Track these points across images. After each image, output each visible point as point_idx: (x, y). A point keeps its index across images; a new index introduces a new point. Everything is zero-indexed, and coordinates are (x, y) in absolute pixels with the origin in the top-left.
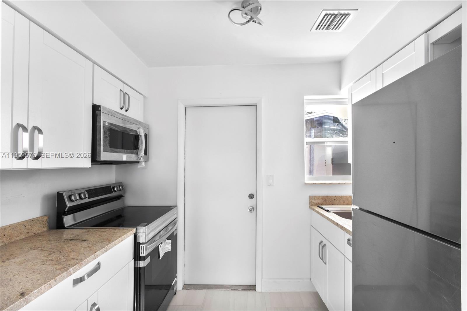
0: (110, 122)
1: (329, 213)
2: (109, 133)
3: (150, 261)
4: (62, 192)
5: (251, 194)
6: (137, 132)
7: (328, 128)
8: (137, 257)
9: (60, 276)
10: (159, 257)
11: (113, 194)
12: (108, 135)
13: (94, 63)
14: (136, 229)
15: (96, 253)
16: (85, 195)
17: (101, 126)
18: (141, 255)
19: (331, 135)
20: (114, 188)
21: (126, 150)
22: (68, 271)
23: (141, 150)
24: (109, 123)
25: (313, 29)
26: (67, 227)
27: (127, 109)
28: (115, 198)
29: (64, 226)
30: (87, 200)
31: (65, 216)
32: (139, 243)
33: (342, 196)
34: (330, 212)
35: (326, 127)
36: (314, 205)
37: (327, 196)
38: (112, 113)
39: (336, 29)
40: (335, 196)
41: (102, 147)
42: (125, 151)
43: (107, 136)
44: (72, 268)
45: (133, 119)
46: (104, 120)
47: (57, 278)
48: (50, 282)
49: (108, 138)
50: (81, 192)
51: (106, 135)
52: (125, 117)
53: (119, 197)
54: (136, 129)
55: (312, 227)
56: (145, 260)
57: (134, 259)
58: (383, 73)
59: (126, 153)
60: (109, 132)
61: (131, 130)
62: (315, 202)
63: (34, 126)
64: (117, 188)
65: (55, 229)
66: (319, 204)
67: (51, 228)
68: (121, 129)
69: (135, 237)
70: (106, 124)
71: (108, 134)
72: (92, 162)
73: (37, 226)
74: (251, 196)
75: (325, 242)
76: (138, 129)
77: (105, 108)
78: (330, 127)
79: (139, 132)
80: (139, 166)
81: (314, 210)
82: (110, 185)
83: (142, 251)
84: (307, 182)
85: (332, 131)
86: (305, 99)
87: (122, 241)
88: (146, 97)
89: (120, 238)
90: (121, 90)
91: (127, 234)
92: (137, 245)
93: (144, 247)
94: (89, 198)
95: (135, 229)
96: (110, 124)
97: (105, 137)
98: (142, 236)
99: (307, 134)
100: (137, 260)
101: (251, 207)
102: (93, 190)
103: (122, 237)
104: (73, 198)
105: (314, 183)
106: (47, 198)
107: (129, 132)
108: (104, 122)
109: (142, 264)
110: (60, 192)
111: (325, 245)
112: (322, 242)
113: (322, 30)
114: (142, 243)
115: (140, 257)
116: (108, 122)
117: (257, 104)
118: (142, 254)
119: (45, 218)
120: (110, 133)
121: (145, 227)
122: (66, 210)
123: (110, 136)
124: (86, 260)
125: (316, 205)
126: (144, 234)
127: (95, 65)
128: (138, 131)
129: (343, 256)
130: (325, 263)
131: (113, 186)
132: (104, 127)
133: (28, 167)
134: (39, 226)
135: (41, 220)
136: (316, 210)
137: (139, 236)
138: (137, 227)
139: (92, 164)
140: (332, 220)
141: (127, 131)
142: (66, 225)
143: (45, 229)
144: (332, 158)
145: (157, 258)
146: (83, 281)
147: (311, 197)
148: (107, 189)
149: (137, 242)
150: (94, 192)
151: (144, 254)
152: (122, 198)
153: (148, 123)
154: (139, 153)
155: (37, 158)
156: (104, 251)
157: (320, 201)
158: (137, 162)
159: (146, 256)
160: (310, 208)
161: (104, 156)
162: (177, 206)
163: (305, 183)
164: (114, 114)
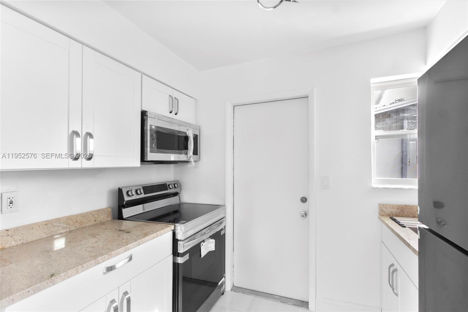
0: (157, 125)
1: (403, 228)
3: (188, 258)
4: (121, 188)
5: (303, 197)
6: (186, 134)
8: (175, 253)
9: (88, 263)
10: (201, 256)
11: (169, 191)
12: (155, 137)
13: (143, 73)
14: (175, 226)
15: (127, 245)
16: (140, 191)
17: (147, 129)
18: (179, 252)
19: (412, 125)
20: (169, 185)
21: (174, 151)
22: (97, 259)
23: (190, 150)
26: (125, 218)
27: (177, 112)
28: (172, 195)
29: (123, 217)
30: (143, 196)
31: (123, 209)
32: (177, 240)
34: (405, 227)
35: (405, 116)
36: (385, 216)
37: (405, 206)
41: (149, 148)
44: (100, 258)
45: (182, 121)
46: (151, 123)
47: (85, 265)
48: (77, 268)
49: (155, 140)
50: (137, 188)
51: (153, 138)
52: (173, 120)
53: (176, 194)
54: (185, 131)
55: (383, 243)
56: (182, 257)
57: (172, 255)
59: (175, 153)
61: (180, 132)
62: (388, 211)
63: (87, 132)
64: (172, 186)
65: (117, 219)
66: (392, 214)
67: (114, 218)
69: (174, 234)
70: (153, 128)
72: (141, 162)
73: (103, 216)
74: (304, 200)
75: (396, 266)
76: (187, 130)
77: (151, 113)
79: (188, 133)
80: (189, 165)
82: (165, 183)
83: (179, 248)
84: (374, 186)
86: (371, 82)
87: (157, 236)
88: (197, 100)
89: (155, 234)
90: (170, 96)
91: (163, 230)
92: (175, 241)
93: (181, 244)
94: (145, 194)
96: (157, 127)
97: (152, 139)
98: (179, 233)
99: (377, 126)
100: (176, 256)
101: (303, 212)
102: (150, 187)
103: (158, 233)
104: (130, 193)
105: (384, 188)
106: (112, 192)
107: (178, 134)
108: (151, 125)
109: (180, 260)
110: (120, 188)
111: (395, 270)
112: (392, 265)
114: (180, 240)
115: (178, 253)
116: (155, 126)
117: (308, 95)
118: (179, 251)
119: (110, 210)
120: (157, 136)
121: (182, 225)
122: (124, 204)
123: (157, 138)
124: (116, 251)
125: (388, 215)
126: (182, 232)
127: (143, 75)
130: (397, 295)
131: (169, 184)
132: (150, 130)
133: (83, 167)
134: (104, 216)
135: (106, 211)
136: (385, 222)
137: (177, 233)
138: (176, 224)
139: (141, 164)
140: (402, 238)
141: (175, 133)
142: (124, 217)
143: (110, 219)
145: (199, 256)
146: (114, 270)
147: (381, 205)
148: (163, 186)
149: (176, 238)
150: (150, 188)
151: (181, 251)
152: (178, 194)
153: (199, 125)
154: (188, 153)
155: (90, 159)
156: (136, 244)
157: (394, 211)
158: (187, 162)
159: (183, 253)
160: (379, 218)
161: (151, 156)
162: (225, 206)
163: (372, 187)
164: (161, 117)
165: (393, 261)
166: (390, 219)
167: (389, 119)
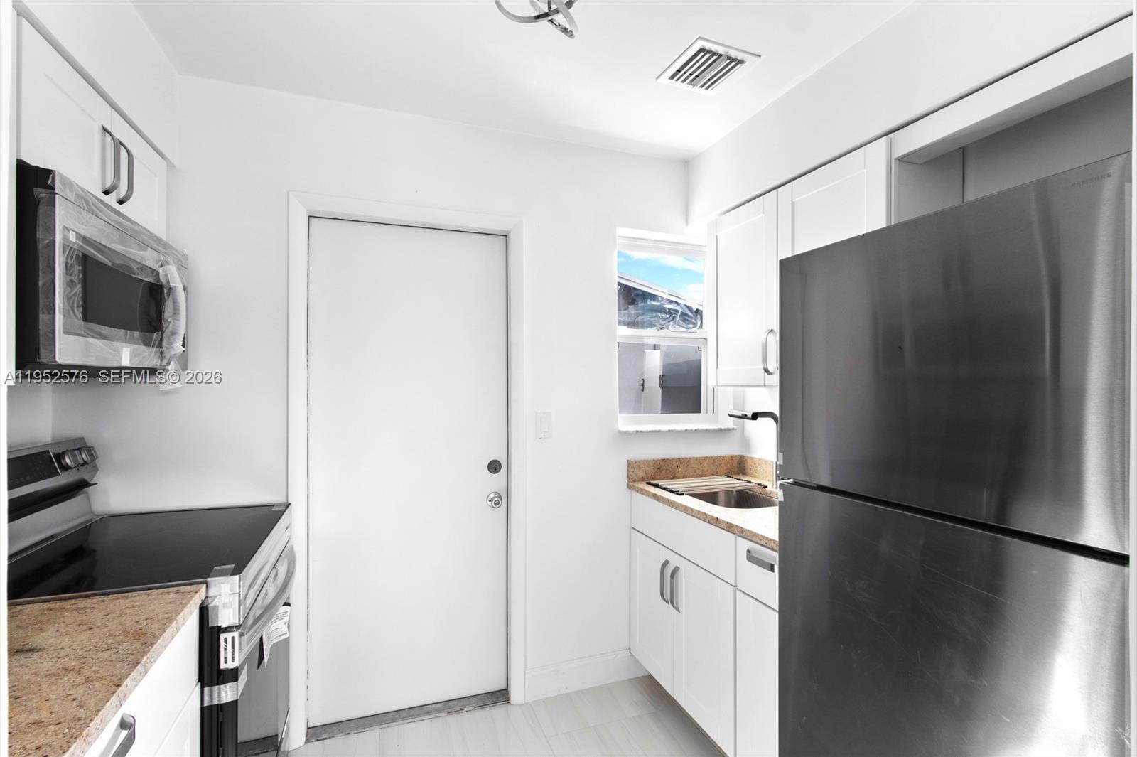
0: (82, 232)
1: (682, 497)
2: (79, 270)
3: (246, 679)
5: (493, 462)
6: (159, 277)
7: (658, 306)
8: (210, 675)
10: (262, 661)
11: (62, 479)
12: (79, 275)
13: (24, 14)
14: (207, 588)
17: (55, 241)
18: (223, 666)
19: (663, 323)
20: (62, 457)
21: (129, 332)
23: (174, 333)
24: (79, 236)
25: (663, 76)
27: (127, 194)
28: (63, 493)
32: (217, 629)
33: (690, 458)
34: (683, 494)
35: (654, 305)
36: (638, 481)
37: (663, 460)
38: (85, 202)
39: (708, 88)
40: (679, 459)
41: (62, 317)
42: (126, 334)
43: (75, 279)
45: (149, 231)
46: (66, 222)
49: (79, 288)
51: (71, 275)
52: (127, 223)
53: (78, 488)
54: (156, 267)
55: (634, 532)
57: (199, 684)
58: (794, 200)
59: (131, 341)
60: (80, 268)
61: (143, 268)
62: (641, 474)
64: (75, 458)
66: (650, 477)
68: (118, 262)
69: (204, 611)
70: (71, 239)
71: (77, 271)
74: (494, 467)
75: (675, 561)
76: (162, 266)
77: (68, 184)
78: (662, 304)
79: (166, 275)
81: (642, 492)
83: (226, 653)
84: (623, 428)
85: (665, 313)
86: (618, 235)
87: (178, 632)
88: (174, 166)
89: (174, 623)
90: (105, 130)
91: (188, 606)
92: (209, 637)
93: (233, 638)
95: (205, 585)
96: (85, 240)
97: (69, 284)
98: (224, 607)
99: (620, 317)
100: (211, 685)
103: (179, 618)
107: (138, 274)
108: (66, 230)
109: (228, 694)
111: (676, 569)
112: (668, 564)
113: (682, 84)
114: (228, 628)
115: (220, 672)
116: (77, 233)
117: (508, 233)
118: (226, 662)
120: (82, 272)
121: (237, 577)
123: (84, 282)
124: (99, 718)
125: (642, 480)
126: (234, 598)
128: (161, 270)
129: (732, 588)
130: (678, 610)
131: (58, 452)
132: (65, 247)
137: (216, 608)
138: (209, 579)
141: (130, 269)
144: (661, 374)
145: (256, 665)
147: (631, 462)
148: (38, 462)
152: (89, 489)
154: (165, 343)
159: (240, 666)
160: (629, 487)
162: (290, 504)
163: (620, 432)
164: (93, 205)
165: (666, 555)
166: (648, 485)
167: (633, 306)
